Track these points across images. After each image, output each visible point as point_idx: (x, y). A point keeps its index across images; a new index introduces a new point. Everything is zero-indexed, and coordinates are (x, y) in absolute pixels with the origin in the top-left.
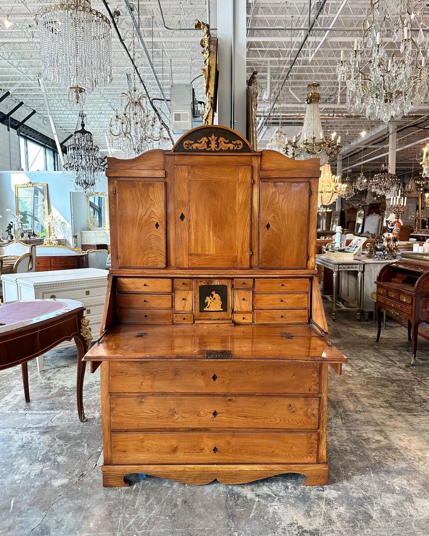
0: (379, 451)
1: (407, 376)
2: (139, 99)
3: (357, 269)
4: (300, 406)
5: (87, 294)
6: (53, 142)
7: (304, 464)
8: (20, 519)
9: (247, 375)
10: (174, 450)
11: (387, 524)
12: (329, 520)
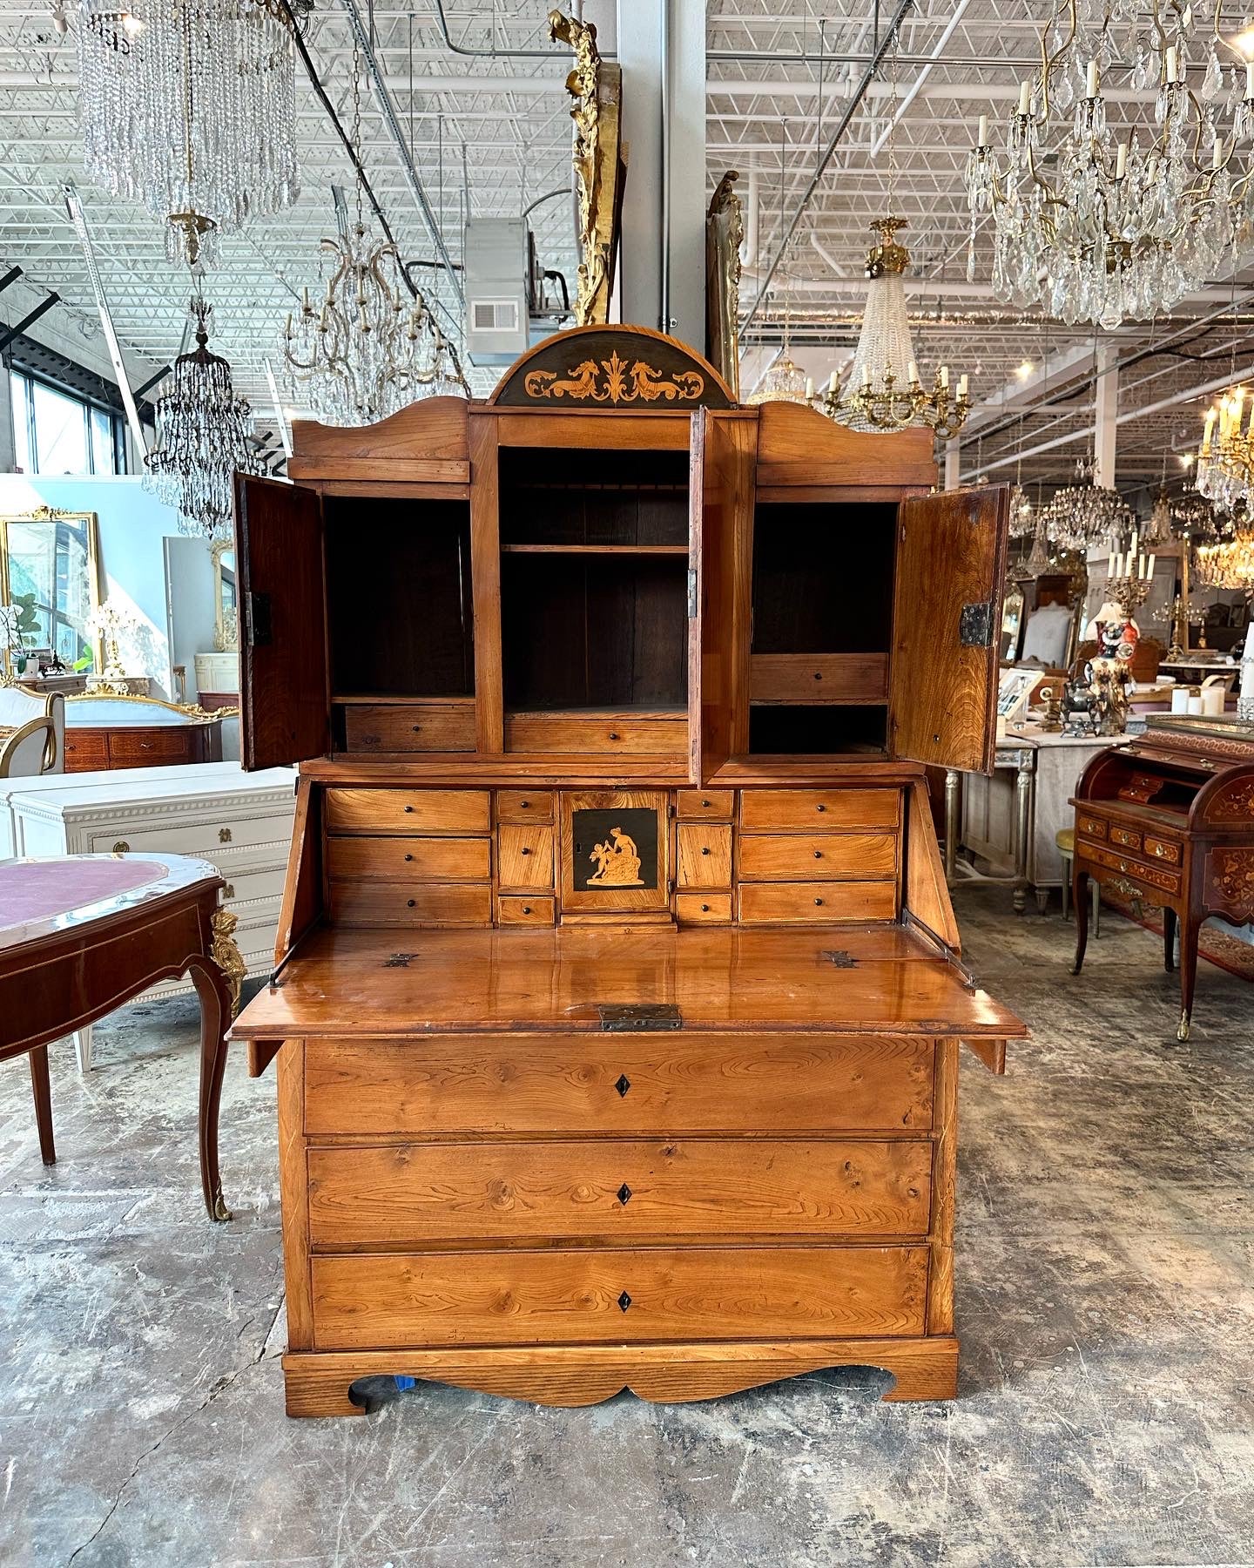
0: (1101, 1296)
1: (1169, 1074)
2: (374, 260)
3: (1015, 765)
4: (877, 1168)
5: (223, 840)
6: (110, 389)
7: (888, 1337)
8: (36, 1520)
9: (719, 1076)
10: (502, 1304)
11: (1136, 1512)
12: (967, 1503)
